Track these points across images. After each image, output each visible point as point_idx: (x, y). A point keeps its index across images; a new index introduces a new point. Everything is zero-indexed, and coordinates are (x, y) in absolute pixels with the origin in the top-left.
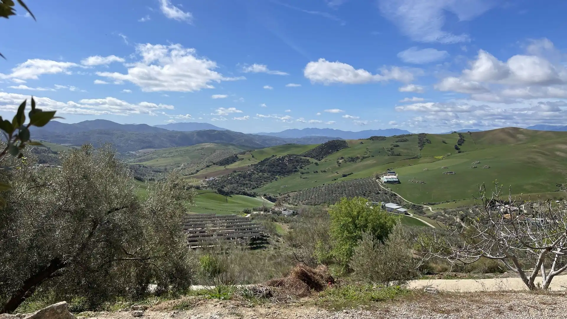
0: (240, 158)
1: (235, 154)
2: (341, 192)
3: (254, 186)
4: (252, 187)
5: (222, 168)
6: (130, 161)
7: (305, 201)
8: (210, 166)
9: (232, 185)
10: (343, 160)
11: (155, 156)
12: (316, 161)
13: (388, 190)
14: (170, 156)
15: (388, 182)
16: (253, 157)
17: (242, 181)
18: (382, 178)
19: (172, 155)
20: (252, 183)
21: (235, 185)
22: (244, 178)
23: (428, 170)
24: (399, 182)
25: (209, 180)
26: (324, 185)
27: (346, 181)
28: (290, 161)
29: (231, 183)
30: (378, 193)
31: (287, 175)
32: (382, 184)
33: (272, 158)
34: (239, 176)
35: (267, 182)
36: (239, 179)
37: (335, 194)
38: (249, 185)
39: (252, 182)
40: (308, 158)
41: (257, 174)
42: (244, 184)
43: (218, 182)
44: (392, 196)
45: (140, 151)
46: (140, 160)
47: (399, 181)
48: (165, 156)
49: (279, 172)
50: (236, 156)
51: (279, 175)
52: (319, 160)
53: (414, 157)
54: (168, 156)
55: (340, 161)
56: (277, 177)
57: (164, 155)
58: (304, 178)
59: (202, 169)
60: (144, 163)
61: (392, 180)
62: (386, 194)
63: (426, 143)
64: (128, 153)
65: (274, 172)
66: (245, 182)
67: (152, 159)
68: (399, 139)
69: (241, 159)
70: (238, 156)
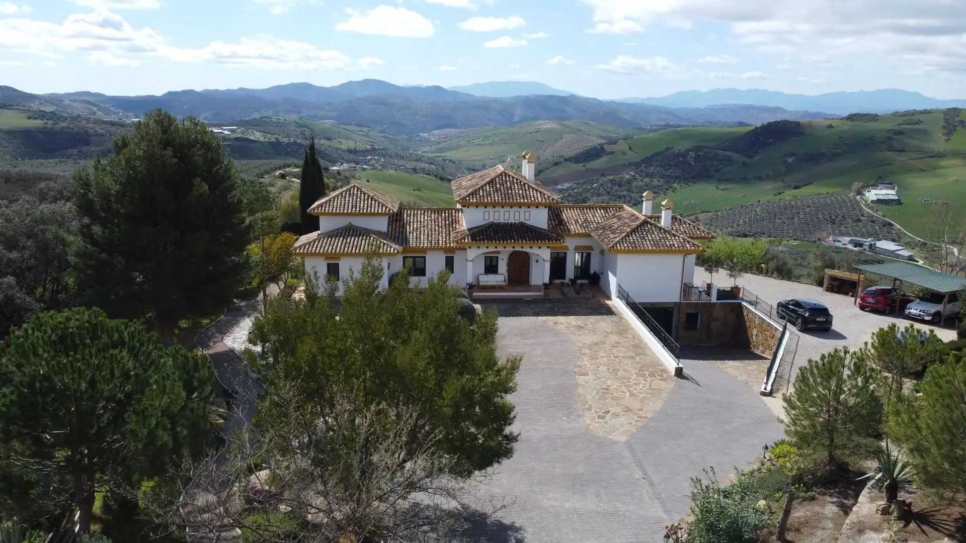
0: (608, 151)
1: (600, 144)
2: (791, 216)
3: (636, 200)
4: (633, 201)
5: (580, 167)
6: (424, 150)
7: (726, 228)
8: (560, 163)
9: (600, 198)
10: (794, 158)
11: (462, 143)
12: (745, 159)
13: (878, 215)
14: (487, 142)
15: (879, 201)
16: (630, 148)
17: (617, 191)
18: (867, 194)
19: (490, 142)
20: (632, 195)
21: (605, 198)
22: (620, 186)
23: (958, 180)
24: (898, 202)
25: (562, 187)
26: (759, 202)
27: (799, 197)
28: (697, 158)
29: (599, 195)
30: (859, 220)
31: (692, 182)
32: (867, 205)
33: (666, 153)
34: (612, 183)
35: (658, 195)
36: (612, 189)
37: (780, 219)
38: (628, 199)
39: (632, 192)
40: (729, 153)
41: (642, 181)
42: (620, 197)
43: (577, 193)
44: (884, 226)
45: (435, 132)
46: (440, 149)
47: (899, 200)
48: (478, 143)
49: (678, 177)
50: (602, 148)
51: (679, 182)
52: (750, 157)
53: (932, 154)
54: (484, 142)
55: (790, 160)
56: (675, 185)
57: (476, 142)
58: (722, 190)
59: (547, 169)
60: (449, 155)
61: (886, 198)
62: (873, 222)
63: (959, 129)
64: (418, 136)
65: (669, 177)
66: (621, 194)
67: (458, 147)
68: (905, 118)
69: (610, 152)
70: (605, 146)
